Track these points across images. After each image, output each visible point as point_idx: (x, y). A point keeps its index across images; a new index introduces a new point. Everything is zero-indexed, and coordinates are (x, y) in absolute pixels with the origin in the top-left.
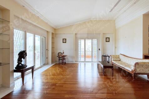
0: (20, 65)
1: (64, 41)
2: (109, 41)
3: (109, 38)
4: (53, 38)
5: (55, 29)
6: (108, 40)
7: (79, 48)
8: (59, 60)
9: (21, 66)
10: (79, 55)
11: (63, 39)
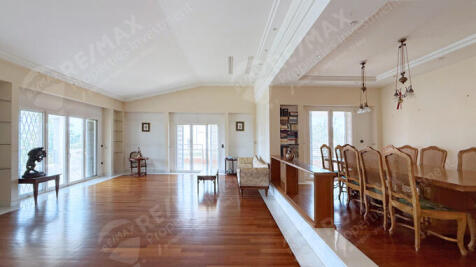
0: (31, 172)
1: (146, 127)
2: (243, 130)
3: (243, 123)
4: (117, 121)
5: (123, 103)
6: (240, 126)
7: (179, 142)
8: (132, 167)
9: (33, 174)
10: (180, 156)
11: (143, 124)
